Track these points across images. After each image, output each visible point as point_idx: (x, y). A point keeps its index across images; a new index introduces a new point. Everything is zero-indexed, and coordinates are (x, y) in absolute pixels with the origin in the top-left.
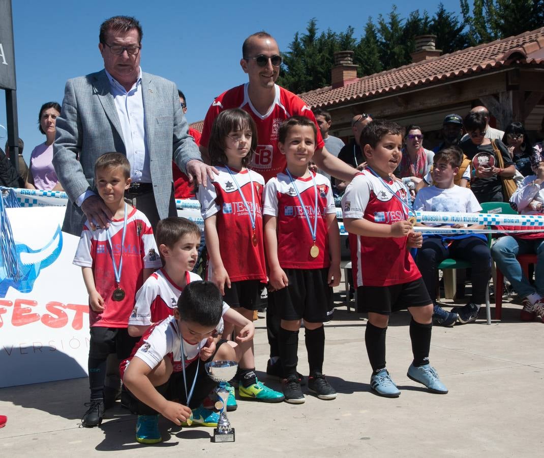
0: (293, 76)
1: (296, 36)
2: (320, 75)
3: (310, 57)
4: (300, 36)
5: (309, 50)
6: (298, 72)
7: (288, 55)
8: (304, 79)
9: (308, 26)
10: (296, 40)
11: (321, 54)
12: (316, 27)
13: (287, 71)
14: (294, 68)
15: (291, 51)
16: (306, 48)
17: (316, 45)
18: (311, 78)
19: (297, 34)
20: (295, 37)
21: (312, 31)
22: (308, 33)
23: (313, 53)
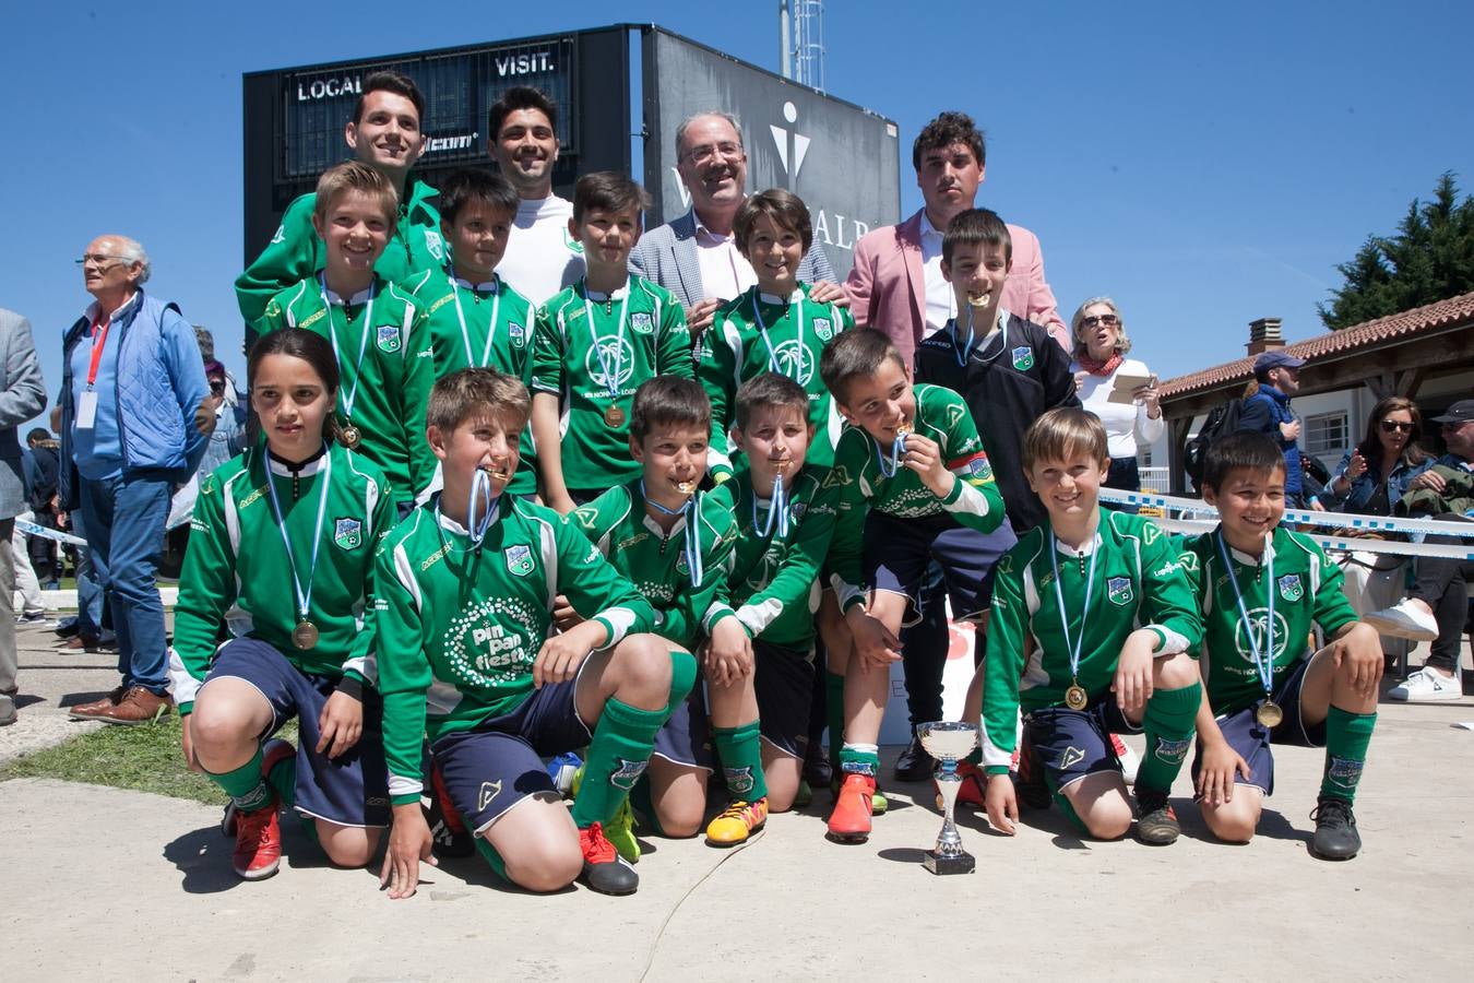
0: (1407, 281)
1: (1414, 207)
2: (1463, 278)
3: (1443, 243)
4: (1420, 207)
5: (1441, 230)
6: (1416, 274)
7: (1397, 243)
8: (1429, 286)
9: (1437, 185)
10: (1414, 214)
11: (1465, 238)
12: (1454, 187)
13: (1394, 272)
14: (1409, 266)
15: (1404, 234)
16: (1432, 227)
17: (1454, 221)
18: (1443, 284)
19: (1416, 202)
20: (1410, 208)
21: (1446, 195)
22: (1437, 200)
23: (1449, 236)
